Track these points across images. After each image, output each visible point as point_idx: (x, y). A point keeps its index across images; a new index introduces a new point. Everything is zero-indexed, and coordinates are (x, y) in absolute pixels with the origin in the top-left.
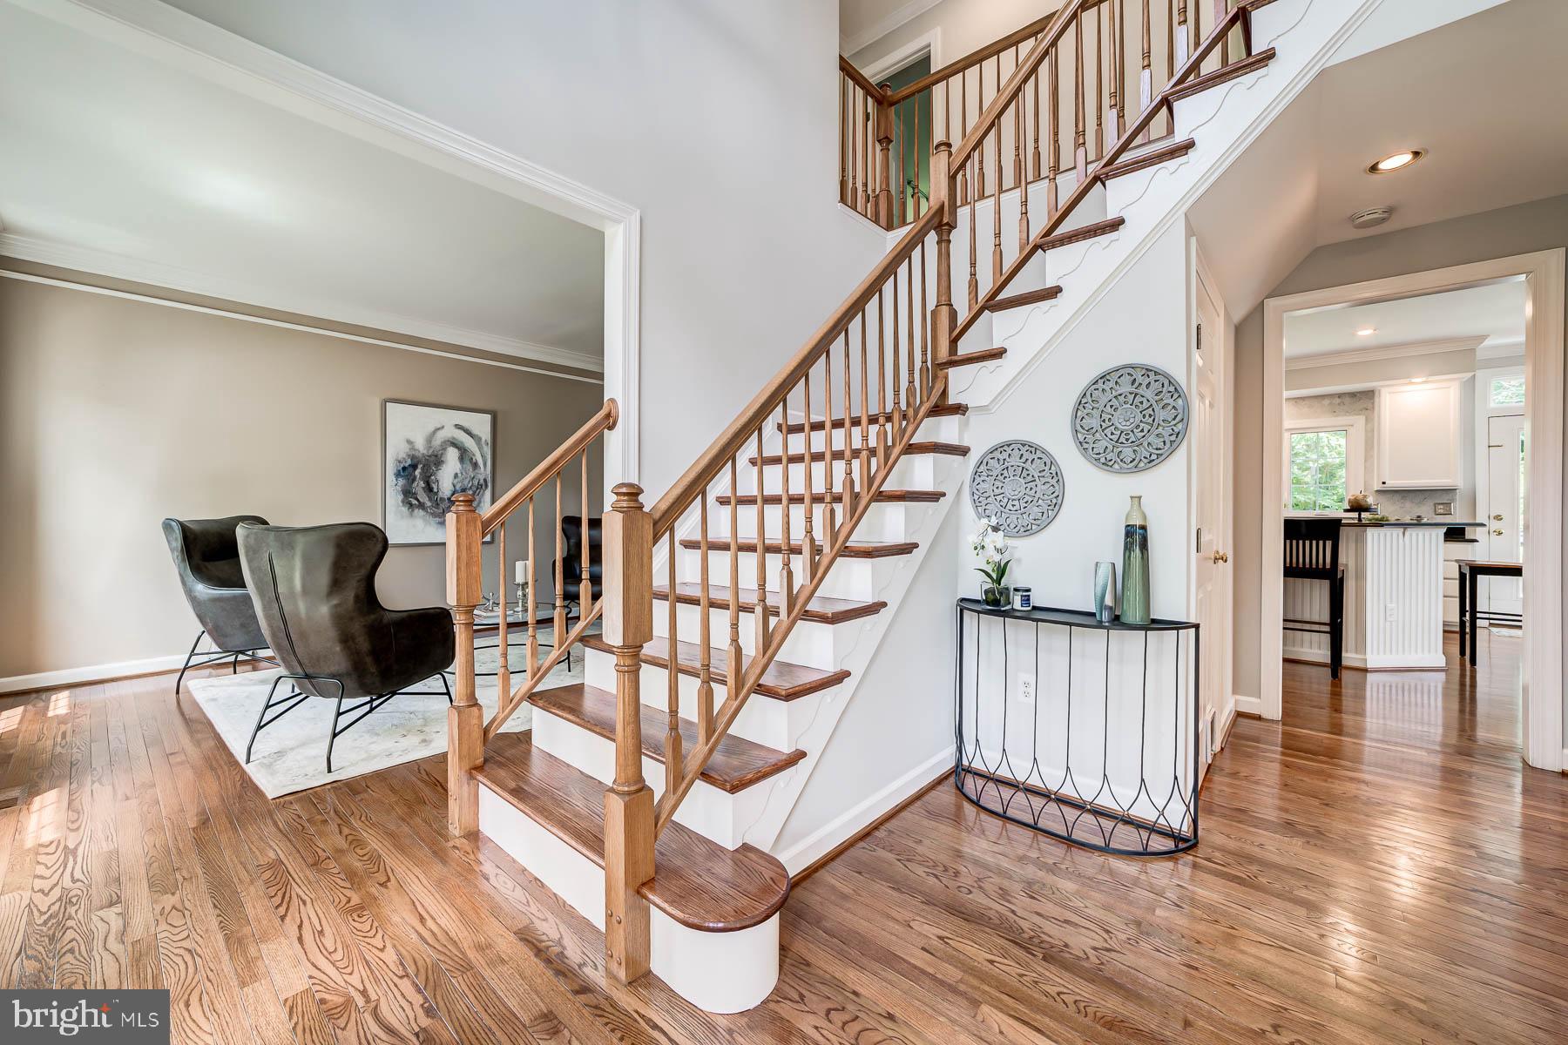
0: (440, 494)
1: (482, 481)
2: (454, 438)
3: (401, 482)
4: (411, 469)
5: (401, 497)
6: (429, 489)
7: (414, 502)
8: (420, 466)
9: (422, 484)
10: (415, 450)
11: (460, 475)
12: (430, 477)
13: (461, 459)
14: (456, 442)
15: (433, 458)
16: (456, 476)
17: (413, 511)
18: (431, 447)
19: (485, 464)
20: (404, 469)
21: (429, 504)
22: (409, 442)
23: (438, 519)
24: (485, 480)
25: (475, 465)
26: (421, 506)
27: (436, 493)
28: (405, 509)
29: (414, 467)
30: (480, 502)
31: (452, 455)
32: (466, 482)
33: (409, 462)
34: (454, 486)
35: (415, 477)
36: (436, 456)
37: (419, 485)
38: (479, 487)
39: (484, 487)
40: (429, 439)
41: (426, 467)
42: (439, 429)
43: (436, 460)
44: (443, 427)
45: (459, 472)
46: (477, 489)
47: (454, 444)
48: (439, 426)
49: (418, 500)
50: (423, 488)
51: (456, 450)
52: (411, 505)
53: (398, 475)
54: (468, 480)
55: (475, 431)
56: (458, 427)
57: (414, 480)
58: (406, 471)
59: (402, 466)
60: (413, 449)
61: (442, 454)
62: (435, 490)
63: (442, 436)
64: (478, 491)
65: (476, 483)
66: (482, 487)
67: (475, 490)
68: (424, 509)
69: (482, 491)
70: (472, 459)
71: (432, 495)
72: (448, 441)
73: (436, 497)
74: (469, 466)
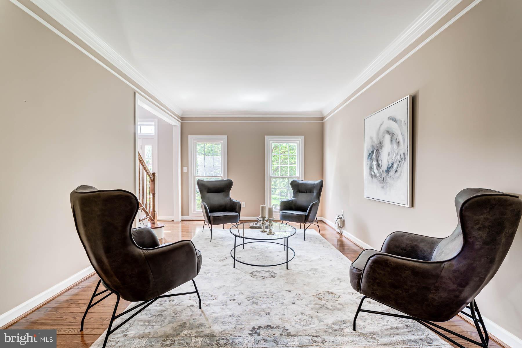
1: (402, 156)
2: (389, 128)
3: (370, 162)
4: (372, 154)
5: (370, 171)
6: (378, 165)
7: (373, 173)
8: (375, 151)
9: (375, 163)
10: (373, 142)
12: (379, 157)
13: (392, 141)
14: (389, 130)
16: (389, 154)
17: (373, 179)
18: (379, 138)
19: (404, 142)
20: (370, 154)
21: (378, 175)
22: (371, 138)
23: (382, 185)
24: (404, 154)
26: (375, 176)
27: (380, 168)
28: (370, 178)
29: (373, 152)
30: (401, 172)
32: (393, 158)
33: (371, 150)
34: (388, 161)
35: (373, 159)
36: (381, 143)
39: (403, 160)
40: (378, 133)
41: (378, 151)
42: (382, 124)
43: (381, 145)
44: (384, 122)
45: (390, 151)
46: (400, 162)
47: (388, 132)
48: (381, 122)
49: (374, 173)
51: (390, 136)
52: (372, 175)
53: (368, 158)
54: (395, 156)
55: (398, 118)
56: (390, 118)
61: (383, 141)
62: (380, 166)
63: (384, 128)
64: (400, 164)
65: (399, 158)
66: (402, 160)
67: (398, 162)
68: (376, 178)
69: (402, 163)
70: (397, 139)
71: (379, 168)
72: (385, 131)
73: (381, 170)
74: (395, 146)
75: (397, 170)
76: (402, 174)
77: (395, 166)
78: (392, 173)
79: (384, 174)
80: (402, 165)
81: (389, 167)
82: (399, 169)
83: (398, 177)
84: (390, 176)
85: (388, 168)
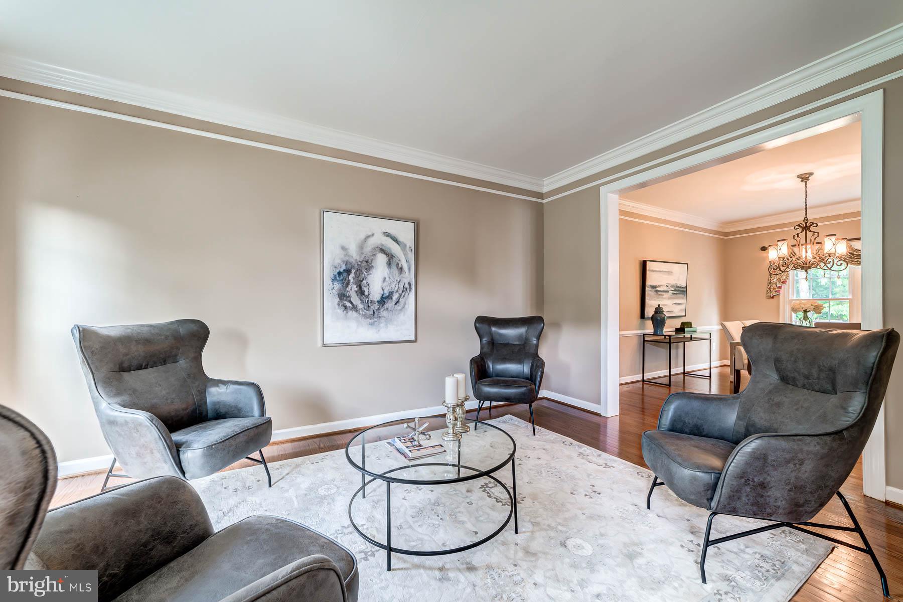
0: (371, 298)
1: (407, 286)
2: (383, 245)
3: (337, 286)
4: (345, 274)
5: (337, 300)
6: (361, 292)
7: (348, 304)
8: (353, 271)
9: (355, 288)
10: (349, 256)
11: (387, 279)
12: (362, 281)
13: (389, 264)
14: (384, 248)
15: (365, 263)
16: (384, 280)
17: (347, 312)
18: (362, 253)
19: (409, 269)
20: (340, 274)
21: (360, 306)
22: (344, 248)
23: (369, 321)
24: (410, 284)
25: (401, 270)
26: (355, 308)
27: (367, 297)
28: (340, 311)
29: (348, 272)
30: (405, 304)
31: (381, 259)
32: (393, 286)
33: (344, 267)
34: (383, 289)
35: (349, 281)
36: (367, 262)
37: (353, 289)
38: (405, 290)
39: (408, 290)
40: (361, 247)
41: (359, 272)
42: (369, 236)
43: (367, 265)
44: (373, 235)
45: (387, 276)
46: (403, 291)
47: (383, 251)
48: (370, 233)
49: (352, 303)
50: (356, 292)
51: (384, 256)
52: (346, 307)
53: (334, 279)
54: (395, 283)
55: (401, 239)
56: (386, 234)
57: (348, 284)
58: (342, 276)
59: (338, 271)
60: (347, 255)
61: (372, 260)
62: (366, 293)
63: (373, 242)
64: (403, 294)
65: (401, 287)
66: (406, 290)
67: (401, 292)
68: (357, 311)
69: (407, 293)
70: (398, 264)
71: (363, 298)
72: (377, 247)
73: (367, 300)
74: (395, 271)
75: (398, 301)
76: (407, 306)
77: (395, 296)
78: (389, 304)
79: (376, 306)
80: (406, 296)
81: (384, 296)
82: (402, 300)
83: (401, 310)
84: (387, 309)
85: (382, 298)
